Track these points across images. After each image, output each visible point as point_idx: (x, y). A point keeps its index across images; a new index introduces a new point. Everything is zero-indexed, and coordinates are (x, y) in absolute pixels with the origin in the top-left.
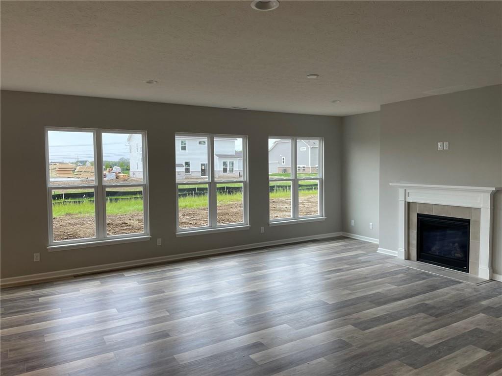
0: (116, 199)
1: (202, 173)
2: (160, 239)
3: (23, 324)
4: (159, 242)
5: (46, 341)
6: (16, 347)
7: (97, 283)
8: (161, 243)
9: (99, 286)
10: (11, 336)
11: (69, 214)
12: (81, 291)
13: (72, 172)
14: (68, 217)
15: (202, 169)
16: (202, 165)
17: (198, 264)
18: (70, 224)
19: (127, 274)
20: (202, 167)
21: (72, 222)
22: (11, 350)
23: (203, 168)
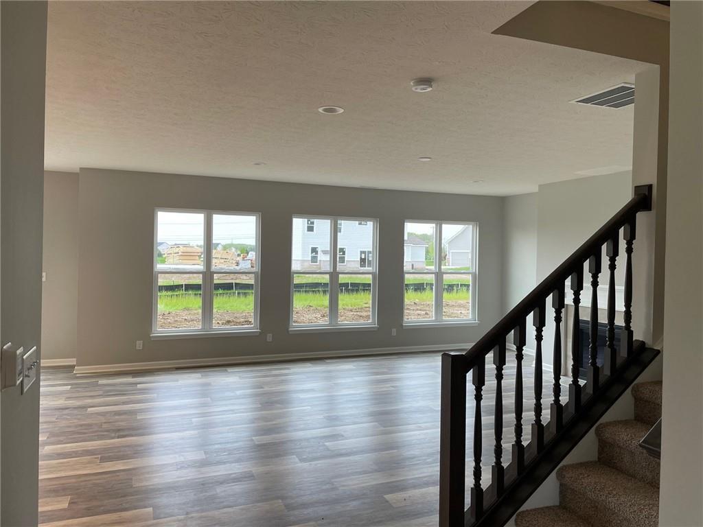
0: (245, 293)
1: (361, 263)
2: (271, 335)
3: (120, 405)
4: (269, 338)
5: (138, 418)
6: (111, 421)
7: (198, 375)
8: (271, 339)
9: (198, 378)
10: (107, 413)
11: (187, 309)
12: (180, 382)
13: (197, 257)
14: (186, 312)
15: (361, 258)
16: (362, 252)
17: (310, 365)
18: (186, 319)
19: (230, 370)
20: (361, 255)
21: (188, 317)
22: (105, 423)
23: (363, 257)
